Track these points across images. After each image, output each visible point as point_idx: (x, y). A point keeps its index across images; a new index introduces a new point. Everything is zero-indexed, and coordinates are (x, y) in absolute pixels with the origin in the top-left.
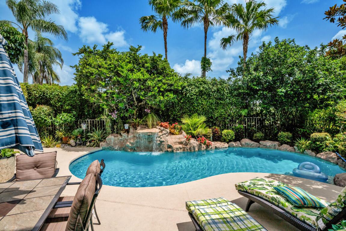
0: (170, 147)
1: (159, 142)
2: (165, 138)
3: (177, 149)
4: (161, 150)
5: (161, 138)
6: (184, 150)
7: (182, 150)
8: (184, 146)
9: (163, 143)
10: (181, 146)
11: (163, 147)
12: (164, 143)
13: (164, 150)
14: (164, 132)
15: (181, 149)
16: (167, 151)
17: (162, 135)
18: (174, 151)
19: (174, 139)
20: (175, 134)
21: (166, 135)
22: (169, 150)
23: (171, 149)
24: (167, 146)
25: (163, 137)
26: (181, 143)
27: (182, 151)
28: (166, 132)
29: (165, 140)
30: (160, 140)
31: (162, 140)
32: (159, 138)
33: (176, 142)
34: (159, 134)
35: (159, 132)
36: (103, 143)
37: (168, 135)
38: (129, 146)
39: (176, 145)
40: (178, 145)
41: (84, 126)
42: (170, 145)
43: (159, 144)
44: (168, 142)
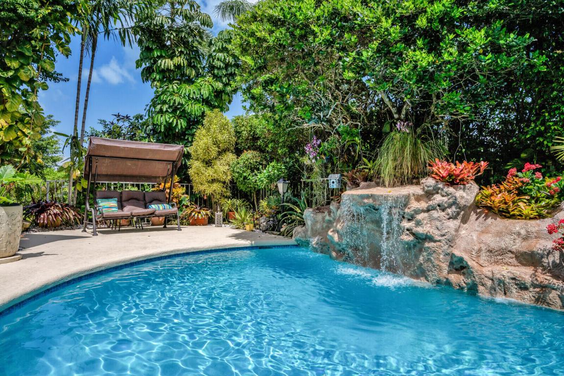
0: (459, 266)
1: (411, 238)
2: (438, 224)
3: (500, 285)
4: (421, 273)
5: (418, 224)
8: (545, 278)
9: (427, 245)
10: (525, 273)
11: (429, 260)
12: (432, 244)
13: (434, 276)
14: (438, 198)
15: (523, 287)
16: (448, 283)
17: (428, 210)
18: (481, 288)
19: (499, 234)
20: (513, 217)
21: (449, 211)
22: (454, 278)
23: (462, 278)
24: (449, 258)
25: (432, 219)
26: (530, 259)
27: (527, 298)
28: (445, 199)
29: (437, 232)
30: (415, 230)
31: (420, 230)
32: (409, 220)
33: (503, 252)
34: (414, 205)
35: (418, 199)
36: (299, 229)
37: (463, 213)
38: (332, 242)
39: (496, 262)
40: (510, 268)
41: (281, 186)
42: (461, 260)
43: (409, 247)
44: (451, 242)
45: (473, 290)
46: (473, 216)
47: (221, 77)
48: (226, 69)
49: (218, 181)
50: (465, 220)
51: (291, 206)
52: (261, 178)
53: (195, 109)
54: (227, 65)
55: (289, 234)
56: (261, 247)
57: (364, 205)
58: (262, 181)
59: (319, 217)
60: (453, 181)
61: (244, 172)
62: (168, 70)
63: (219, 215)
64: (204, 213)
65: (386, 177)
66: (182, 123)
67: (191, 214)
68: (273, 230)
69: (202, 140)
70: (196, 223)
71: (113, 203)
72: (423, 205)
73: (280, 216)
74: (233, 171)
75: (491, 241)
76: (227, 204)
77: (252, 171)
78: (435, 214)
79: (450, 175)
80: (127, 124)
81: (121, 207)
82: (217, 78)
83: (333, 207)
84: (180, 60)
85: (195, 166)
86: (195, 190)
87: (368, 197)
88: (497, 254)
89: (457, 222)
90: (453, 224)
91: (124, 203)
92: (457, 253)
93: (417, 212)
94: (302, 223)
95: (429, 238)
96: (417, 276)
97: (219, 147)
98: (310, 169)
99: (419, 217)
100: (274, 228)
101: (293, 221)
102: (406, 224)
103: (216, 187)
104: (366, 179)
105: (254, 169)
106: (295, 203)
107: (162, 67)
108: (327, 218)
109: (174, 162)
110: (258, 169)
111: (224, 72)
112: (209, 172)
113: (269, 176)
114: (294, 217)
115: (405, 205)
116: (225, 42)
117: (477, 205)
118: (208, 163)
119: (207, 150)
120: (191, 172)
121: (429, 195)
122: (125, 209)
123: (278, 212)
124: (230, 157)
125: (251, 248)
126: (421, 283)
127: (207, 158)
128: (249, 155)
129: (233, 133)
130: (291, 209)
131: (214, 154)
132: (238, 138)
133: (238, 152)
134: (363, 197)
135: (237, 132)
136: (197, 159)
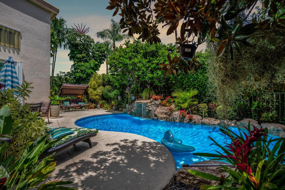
0: (156, 116)
1: (148, 111)
2: (153, 108)
3: (162, 118)
5: (149, 108)
6: (166, 120)
7: (165, 120)
8: (168, 116)
10: (165, 116)
11: (151, 115)
13: (152, 118)
14: (153, 103)
15: (164, 118)
16: (154, 119)
19: (163, 109)
20: (165, 106)
23: (156, 118)
25: (151, 107)
26: (166, 113)
34: (149, 104)
35: (149, 103)
36: (124, 109)
37: (157, 106)
38: (133, 112)
39: (162, 115)
40: (163, 115)
41: (119, 98)
42: (156, 114)
43: (147, 112)
44: (155, 111)
45: (158, 119)
46: (160, 106)
47: (97, 60)
48: (99, 57)
49: (98, 95)
50: (158, 107)
51: (122, 103)
52: (112, 94)
53: (89, 71)
54: (99, 56)
55: (121, 111)
56: (115, 114)
57: (139, 104)
58: (113, 95)
59: (130, 106)
60: (156, 99)
61: (107, 92)
62: (80, 58)
63: (99, 105)
64: (93, 105)
65: (144, 98)
66: (85, 76)
67: (89, 105)
68: (117, 110)
69: (92, 82)
70: (91, 108)
71: (68, 103)
72: (150, 104)
73: (119, 106)
74: (103, 92)
75: (161, 111)
76: (101, 102)
77: (109, 92)
78: (152, 106)
79: (155, 98)
80: (64, 74)
81: (70, 104)
82: (96, 60)
83: (133, 104)
84: (84, 55)
85: (90, 90)
86: (90, 98)
87: (140, 102)
88: (162, 113)
89: (156, 108)
90: (155, 108)
91: (71, 103)
92: (155, 113)
93: (149, 105)
94: (125, 108)
95: (151, 111)
96: (149, 118)
97: (98, 84)
98: (127, 94)
99: (149, 107)
100: (117, 109)
101: (123, 107)
102: (147, 108)
103: (97, 97)
104: (140, 98)
105: (109, 91)
106: (123, 102)
107: (78, 57)
108: (132, 107)
109: (85, 90)
110: (111, 91)
111: (98, 58)
112: (95, 92)
113: (115, 94)
114: (123, 106)
115: (147, 104)
116: (99, 48)
117: (160, 104)
118: (95, 89)
119: (94, 85)
120: (89, 92)
121: (151, 102)
122: (71, 104)
123: (118, 105)
124: (101, 87)
125: (112, 114)
126: (150, 119)
127: (94, 88)
128: (108, 87)
129: (102, 79)
130: (122, 104)
131: (97, 86)
132: (104, 81)
133: (104, 85)
134: (139, 102)
135: (103, 79)
136: (91, 88)
